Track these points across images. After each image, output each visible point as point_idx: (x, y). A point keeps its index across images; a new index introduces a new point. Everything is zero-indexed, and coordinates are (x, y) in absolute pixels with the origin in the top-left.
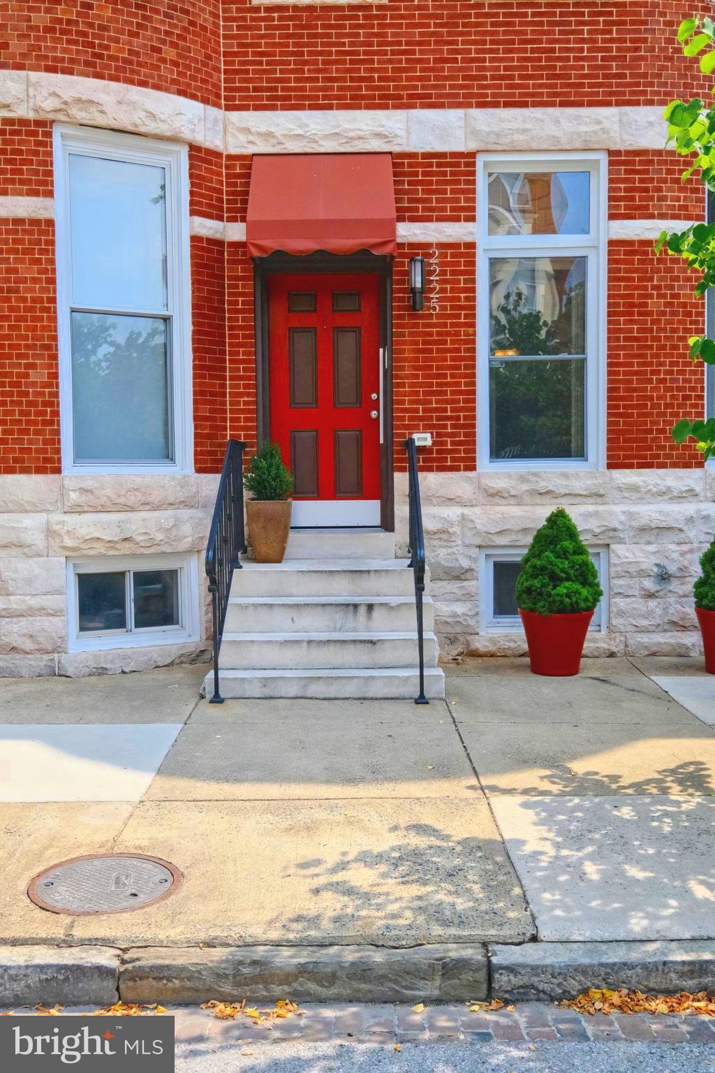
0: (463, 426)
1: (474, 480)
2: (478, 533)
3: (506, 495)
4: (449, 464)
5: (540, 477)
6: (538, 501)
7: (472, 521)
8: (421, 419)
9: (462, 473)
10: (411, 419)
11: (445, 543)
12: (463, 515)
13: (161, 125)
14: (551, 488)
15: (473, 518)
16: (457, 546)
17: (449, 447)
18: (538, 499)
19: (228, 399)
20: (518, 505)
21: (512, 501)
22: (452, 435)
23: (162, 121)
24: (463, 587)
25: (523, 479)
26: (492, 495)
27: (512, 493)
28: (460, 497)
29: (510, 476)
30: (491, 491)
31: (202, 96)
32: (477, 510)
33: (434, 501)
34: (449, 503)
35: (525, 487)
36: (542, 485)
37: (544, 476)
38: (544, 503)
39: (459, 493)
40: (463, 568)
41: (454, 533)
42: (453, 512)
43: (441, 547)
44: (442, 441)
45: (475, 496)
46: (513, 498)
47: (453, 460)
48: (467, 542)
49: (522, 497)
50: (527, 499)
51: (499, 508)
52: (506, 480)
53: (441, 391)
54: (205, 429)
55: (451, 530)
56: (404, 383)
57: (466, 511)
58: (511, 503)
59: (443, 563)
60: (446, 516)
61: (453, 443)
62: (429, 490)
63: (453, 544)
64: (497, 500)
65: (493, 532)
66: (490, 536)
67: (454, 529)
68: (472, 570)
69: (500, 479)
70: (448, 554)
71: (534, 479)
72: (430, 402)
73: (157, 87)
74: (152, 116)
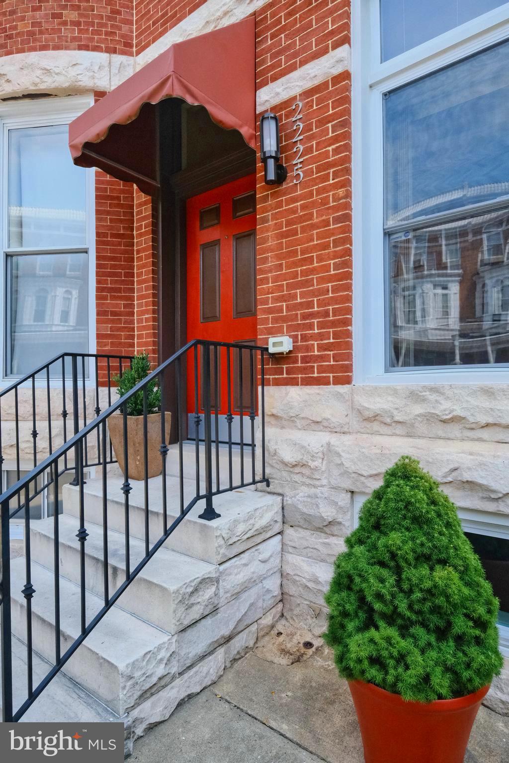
0: (333, 324)
1: (347, 397)
2: (345, 473)
3: (388, 420)
4: (316, 375)
5: (443, 394)
6: (441, 433)
7: (339, 455)
8: (284, 319)
9: (332, 388)
10: (275, 320)
11: (308, 481)
12: (329, 444)
13: (57, 78)
14: (459, 412)
15: (339, 450)
16: (322, 486)
17: (316, 353)
18: (440, 430)
19: (135, 318)
20: (409, 435)
21: (399, 430)
22: (321, 336)
23: (57, 74)
24: (328, 544)
25: (414, 396)
26: (368, 419)
27: (397, 418)
28: (327, 420)
29: (395, 392)
30: (367, 414)
31: (106, 47)
32: (347, 440)
33: (299, 423)
34: (314, 426)
35: (418, 409)
36: (445, 407)
37: (449, 393)
38: (451, 436)
39: (327, 414)
40: (325, 520)
41: (316, 469)
42: (316, 440)
43: (304, 484)
44: (307, 346)
45: (347, 420)
46: (399, 426)
47: (321, 370)
48: (333, 482)
49: (412, 425)
50: (422, 428)
51: (378, 439)
52: (390, 398)
53: (307, 281)
54: (105, 346)
55: (312, 464)
56: (267, 278)
57: (334, 439)
58: (398, 432)
59: (300, 507)
60: (306, 444)
61: (321, 348)
62: (291, 408)
63: (317, 483)
64: (376, 426)
65: (365, 474)
66: (363, 479)
67: (316, 463)
68: (340, 523)
69: (379, 396)
70: (309, 496)
71: (433, 397)
72: (294, 297)
73: (57, 48)
74: (47, 71)
